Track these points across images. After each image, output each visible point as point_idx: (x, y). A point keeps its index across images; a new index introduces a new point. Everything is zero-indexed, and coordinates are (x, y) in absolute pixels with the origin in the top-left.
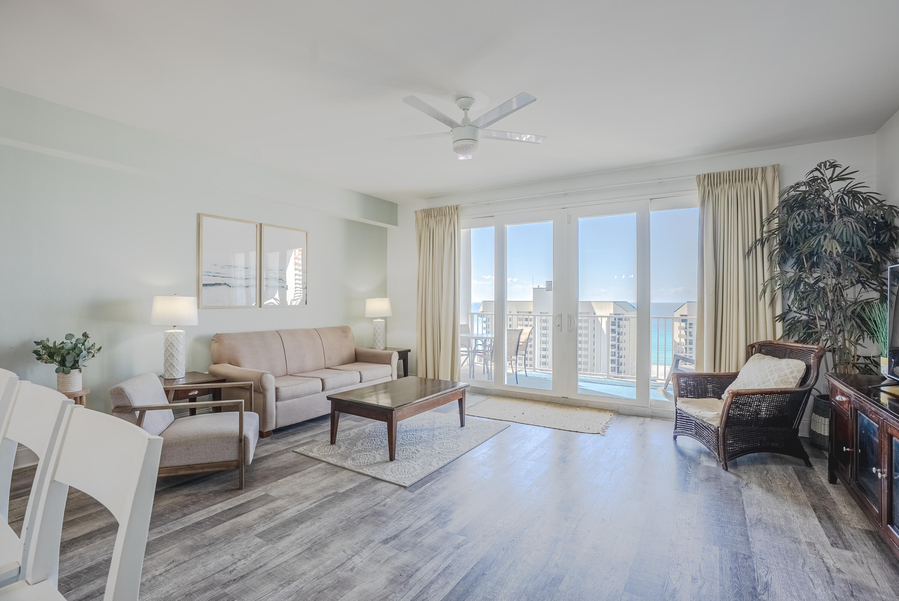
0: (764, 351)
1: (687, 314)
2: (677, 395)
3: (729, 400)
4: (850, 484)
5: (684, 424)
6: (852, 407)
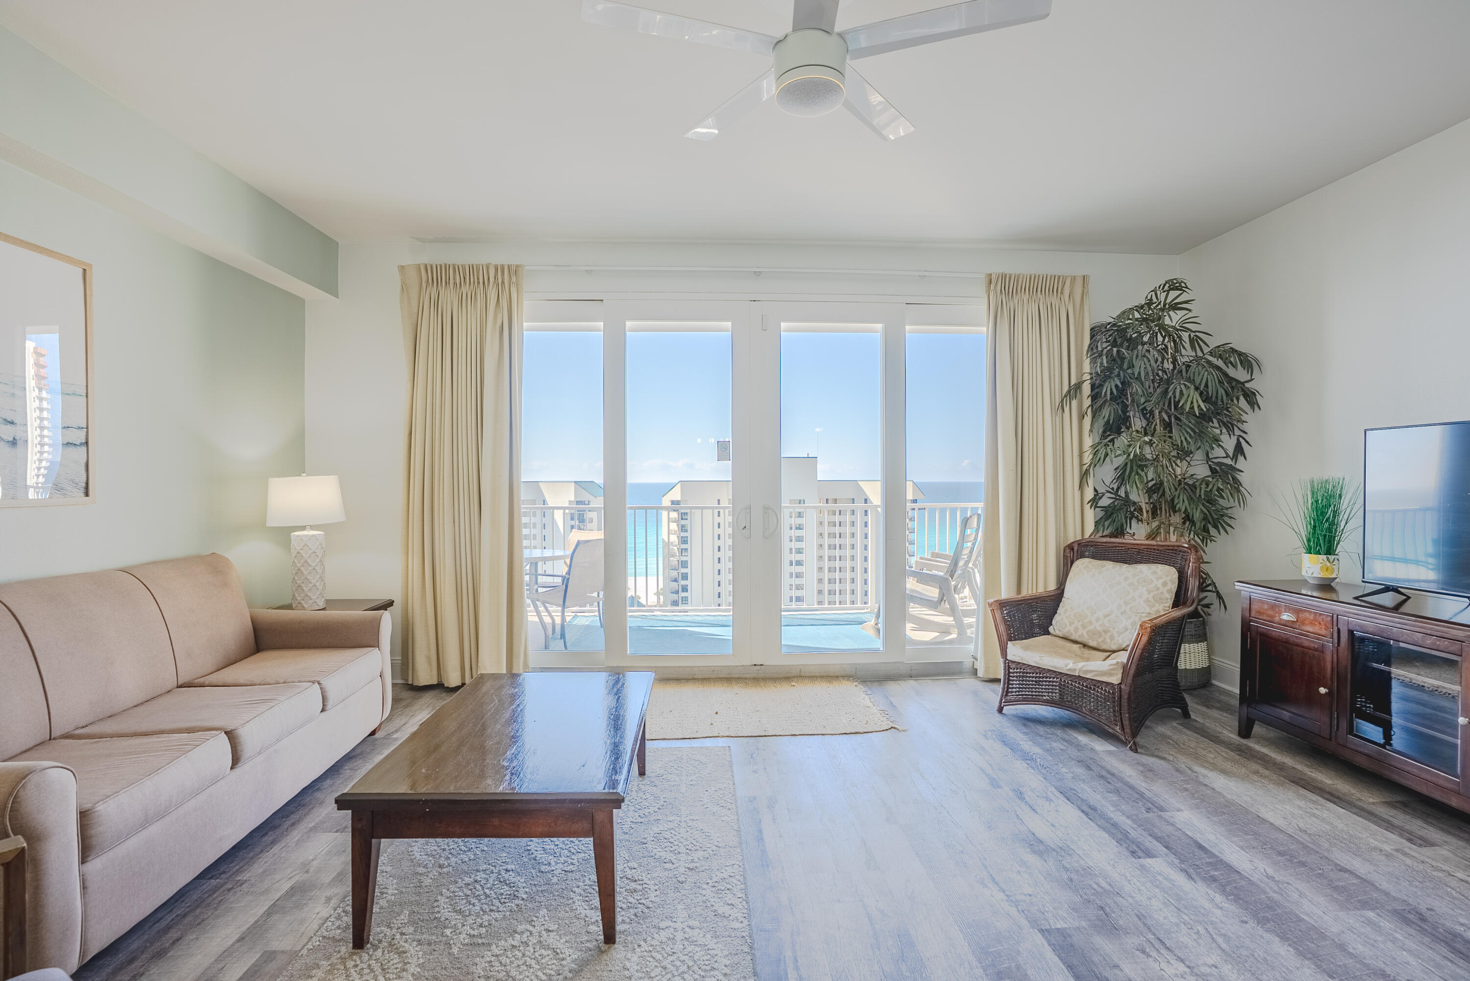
0: (1087, 553)
1: (679, 498)
2: (1005, 637)
3: (1145, 639)
4: (1333, 739)
5: (1029, 685)
6: (1341, 629)
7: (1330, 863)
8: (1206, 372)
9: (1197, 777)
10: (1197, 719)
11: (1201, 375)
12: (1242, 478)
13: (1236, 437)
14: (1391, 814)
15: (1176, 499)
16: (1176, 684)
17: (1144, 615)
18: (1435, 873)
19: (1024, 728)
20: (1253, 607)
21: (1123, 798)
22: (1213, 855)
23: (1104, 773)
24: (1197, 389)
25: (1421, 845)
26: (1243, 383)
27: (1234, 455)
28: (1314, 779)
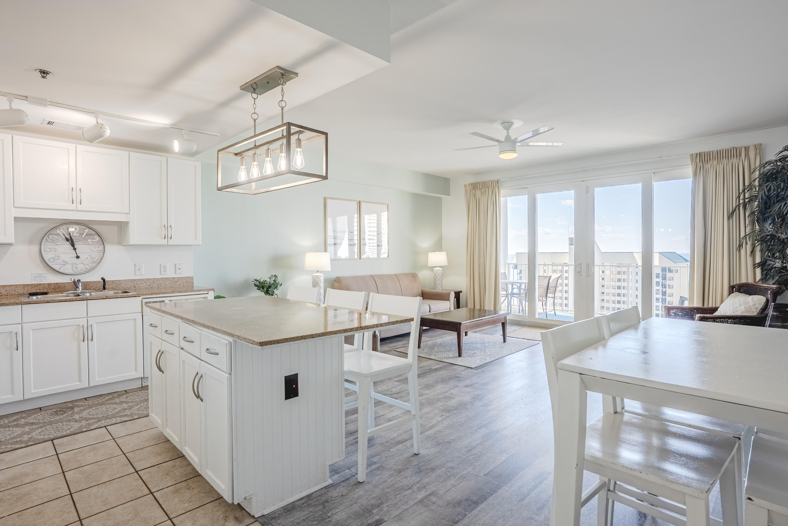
0: (742, 290)
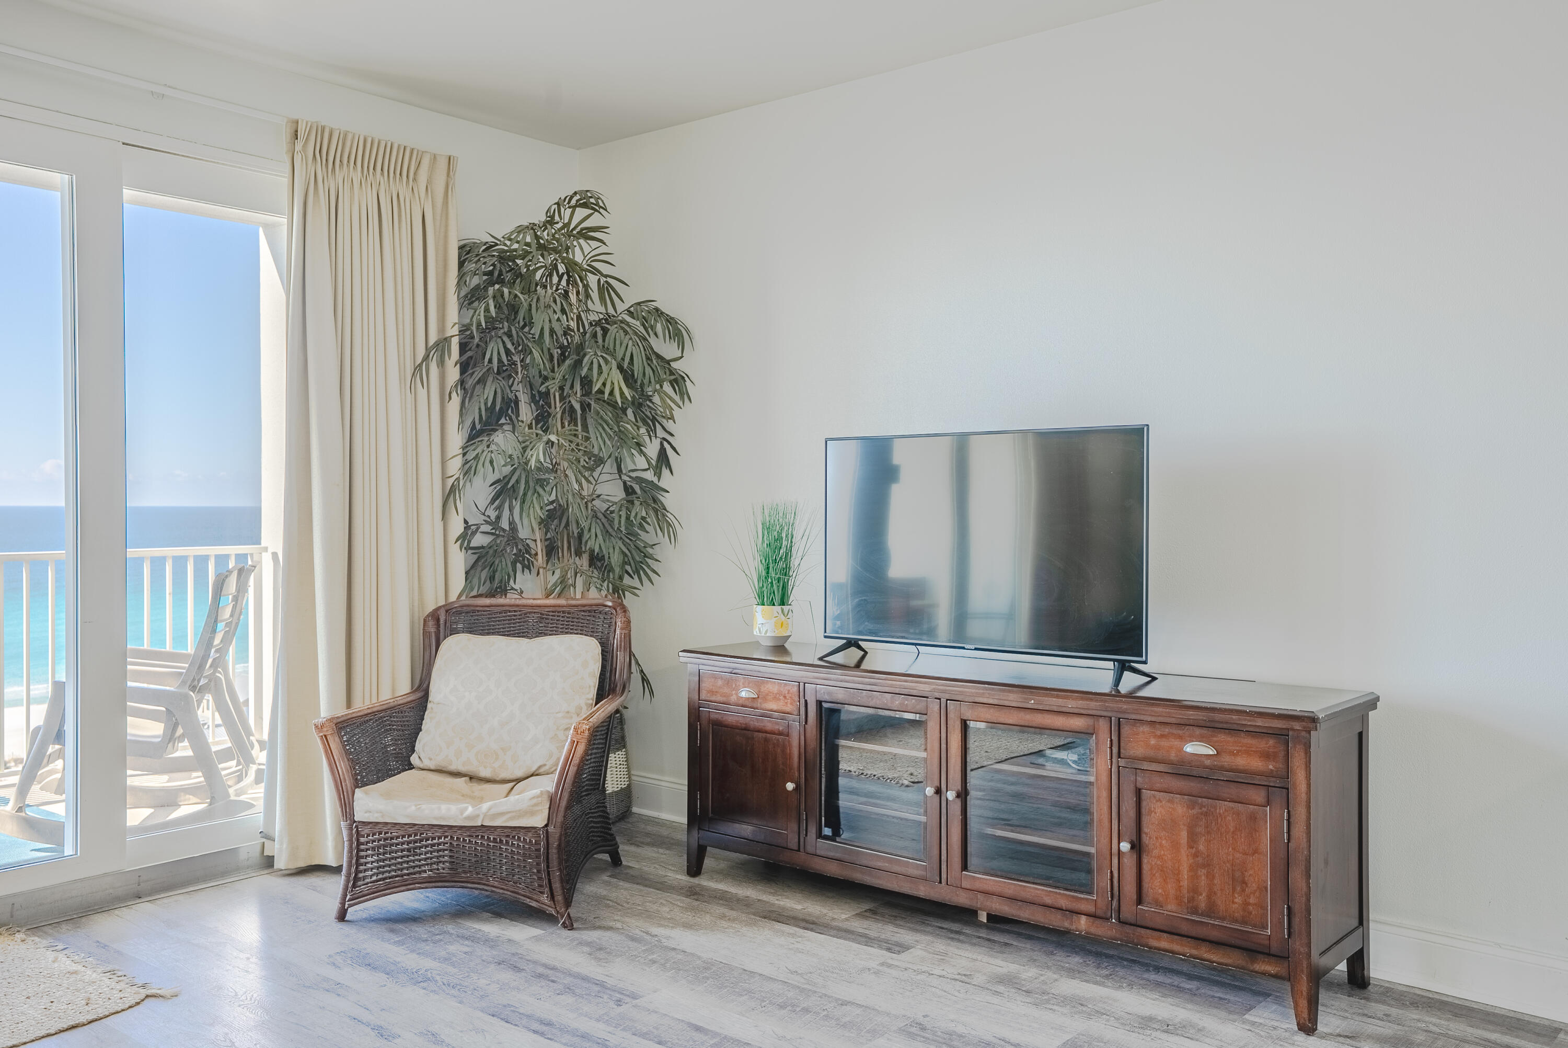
0: (460, 626)
2: (348, 783)
3: (581, 749)
4: (802, 849)
5: (396, 858)
6: (808, 702)
7: (830, 1000)
8: (631, 342)
9: (659, 941)
10: (630, 864)
11: (624, 345)
12: (668, 500)
13: (659, 440)
14: (865, 927)
15: (586, 532)
16: (605, 815)
17: (560, 715)
18: (919, 977)
19: (392, 936)
20: (702, 685)
21: (581, 996)
22: (715, 1034)
23: (540, 970)
24: (620, 367)
25: (899, 952)
26: (668, 362)
27: (657, 465)
28: (784, 908)
